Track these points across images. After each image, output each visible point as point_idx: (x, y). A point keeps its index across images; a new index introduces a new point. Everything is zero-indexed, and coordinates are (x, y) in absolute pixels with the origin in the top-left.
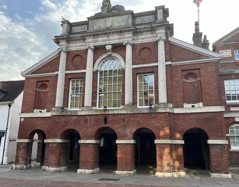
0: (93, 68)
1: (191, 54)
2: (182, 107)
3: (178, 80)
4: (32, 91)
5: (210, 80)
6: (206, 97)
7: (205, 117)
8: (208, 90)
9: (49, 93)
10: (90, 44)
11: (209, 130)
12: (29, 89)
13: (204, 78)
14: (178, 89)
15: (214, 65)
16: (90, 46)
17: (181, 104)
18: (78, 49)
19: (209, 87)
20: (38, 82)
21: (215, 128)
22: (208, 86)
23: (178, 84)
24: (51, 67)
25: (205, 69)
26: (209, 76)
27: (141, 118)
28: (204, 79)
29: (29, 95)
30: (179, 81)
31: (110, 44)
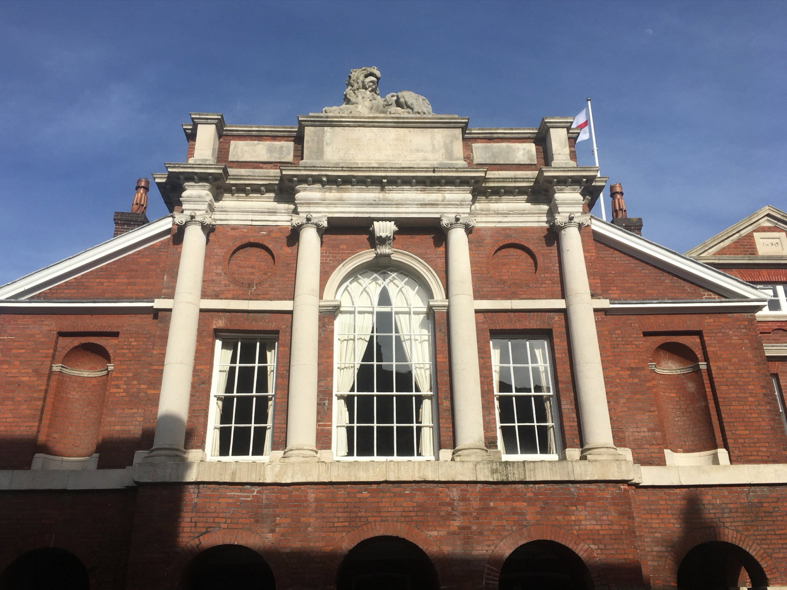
0: (321, 297)
1: (667, 281)
2: (661, 462)
3: (634, 366)
4: (30, 371)
5: (740, 371)
6: (737, 432)
7: (742, 501)
8: (741, 407)
9: (118, 387)
10: (312, 209)
11: (762, 551)
12: (17, 363)
13: (720, 364)
14: (639, 396)
15: (747, 323)
16: (314, 215)
17: (657, 451)
18: (254, 223)
19: (742, 395)
20: (62, 334)
21: (780, 541)
22: (738, 391)
23: (636, 381)
24: (132, 280)
25: (720, 335)
26: (735, 360)
27: (531, 502)
28: (720, 368)
29: (13, 391)
30: (638, 368)
31: (390, 220)
